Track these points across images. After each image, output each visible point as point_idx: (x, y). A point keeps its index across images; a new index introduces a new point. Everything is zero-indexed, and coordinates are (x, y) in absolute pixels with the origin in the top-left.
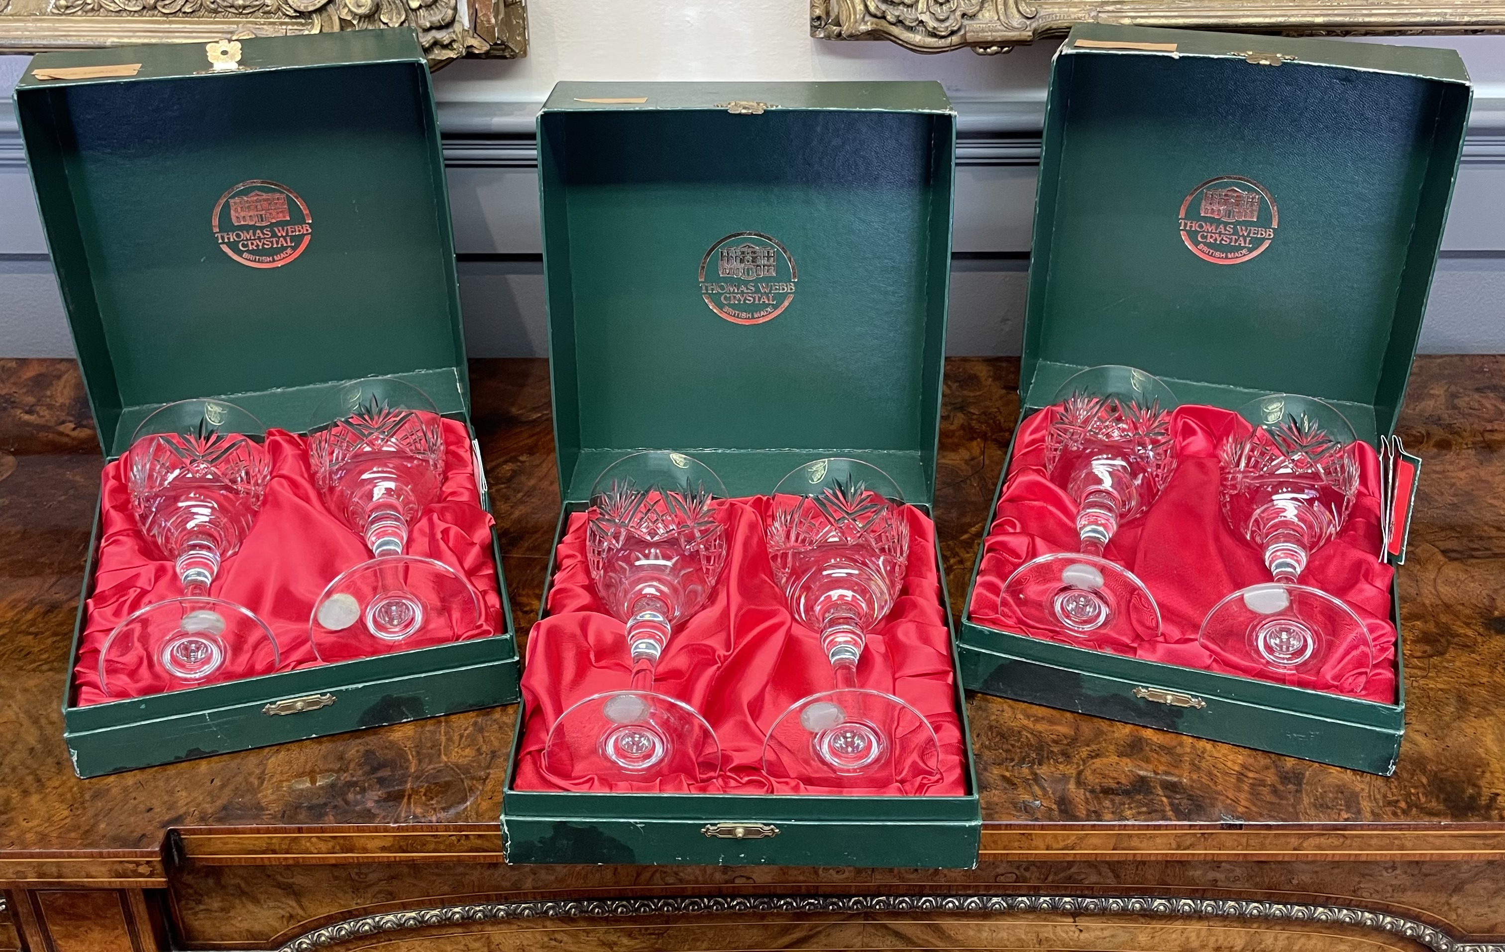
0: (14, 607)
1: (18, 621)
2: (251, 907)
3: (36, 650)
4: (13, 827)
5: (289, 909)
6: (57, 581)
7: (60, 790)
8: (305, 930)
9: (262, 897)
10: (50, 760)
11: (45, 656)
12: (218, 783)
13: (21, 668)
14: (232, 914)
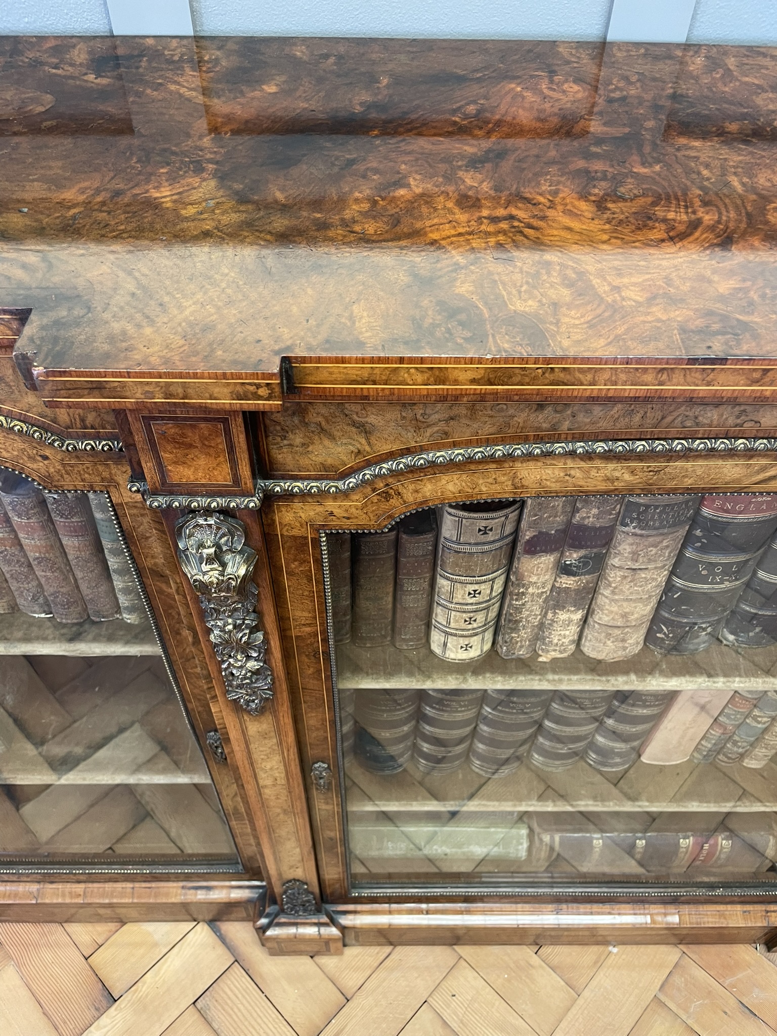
0: (83, 193)
1: (90, 202)
2: (327, 442)
3: (113, 223)
4: (135, 352)
5: (359, 446)
6: (115, 176)
7: (169, 325)
8: (368, 464)
9: (337, 434)
10: (152, 303)
11: (122, 227)
12: (312, 322)
13: (103, 236)
14: (310, 449)
